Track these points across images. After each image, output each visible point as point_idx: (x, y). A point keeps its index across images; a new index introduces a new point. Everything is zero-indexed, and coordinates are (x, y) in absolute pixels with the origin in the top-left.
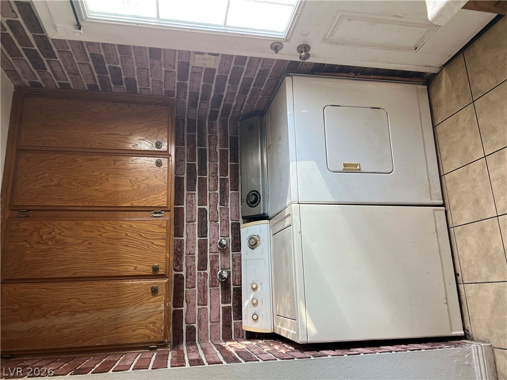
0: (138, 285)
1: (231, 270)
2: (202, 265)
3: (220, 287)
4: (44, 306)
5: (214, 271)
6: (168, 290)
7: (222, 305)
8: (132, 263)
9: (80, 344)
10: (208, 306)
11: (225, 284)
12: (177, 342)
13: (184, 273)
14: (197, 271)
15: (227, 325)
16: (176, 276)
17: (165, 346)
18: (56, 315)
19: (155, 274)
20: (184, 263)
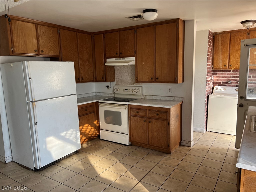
0: (227, 62)
1: (231, 84)
2: (233, 77)
3: (227, 81)
4: (224, 43)
5: (231, 80)
6: (225, 69)
7: (222, 82)
8: (233, 60)
9: (215, 51)
10: (222, 78)
11: (227, 83)
12: (213, 71)
13: (231, 72)
14: (231, 75)
15: (216, 83)
16: (231, 70)
17: (212, 69)
18: (222, 45)
19: (230, 65)
20: (234, 72)
